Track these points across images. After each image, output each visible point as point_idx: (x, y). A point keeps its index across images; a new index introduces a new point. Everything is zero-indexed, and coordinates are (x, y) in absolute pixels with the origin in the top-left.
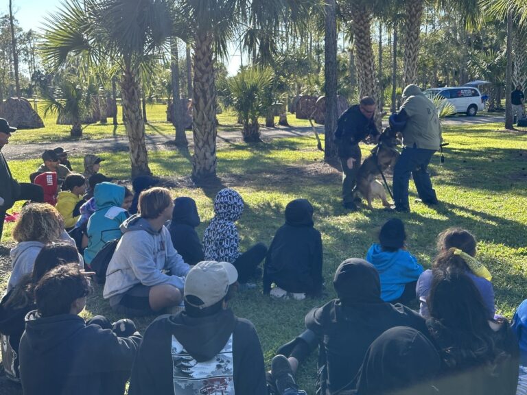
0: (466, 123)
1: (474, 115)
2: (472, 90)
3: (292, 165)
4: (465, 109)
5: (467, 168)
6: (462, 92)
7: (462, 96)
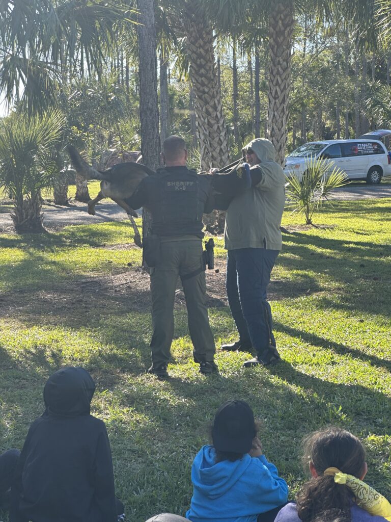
0: (366, 196)
1: (378, 183)
2: (373, 144)
3: (91, 274)
4: (364, 174)
5: (366, 278)
6: (359, 147)
7: (359, 154)
